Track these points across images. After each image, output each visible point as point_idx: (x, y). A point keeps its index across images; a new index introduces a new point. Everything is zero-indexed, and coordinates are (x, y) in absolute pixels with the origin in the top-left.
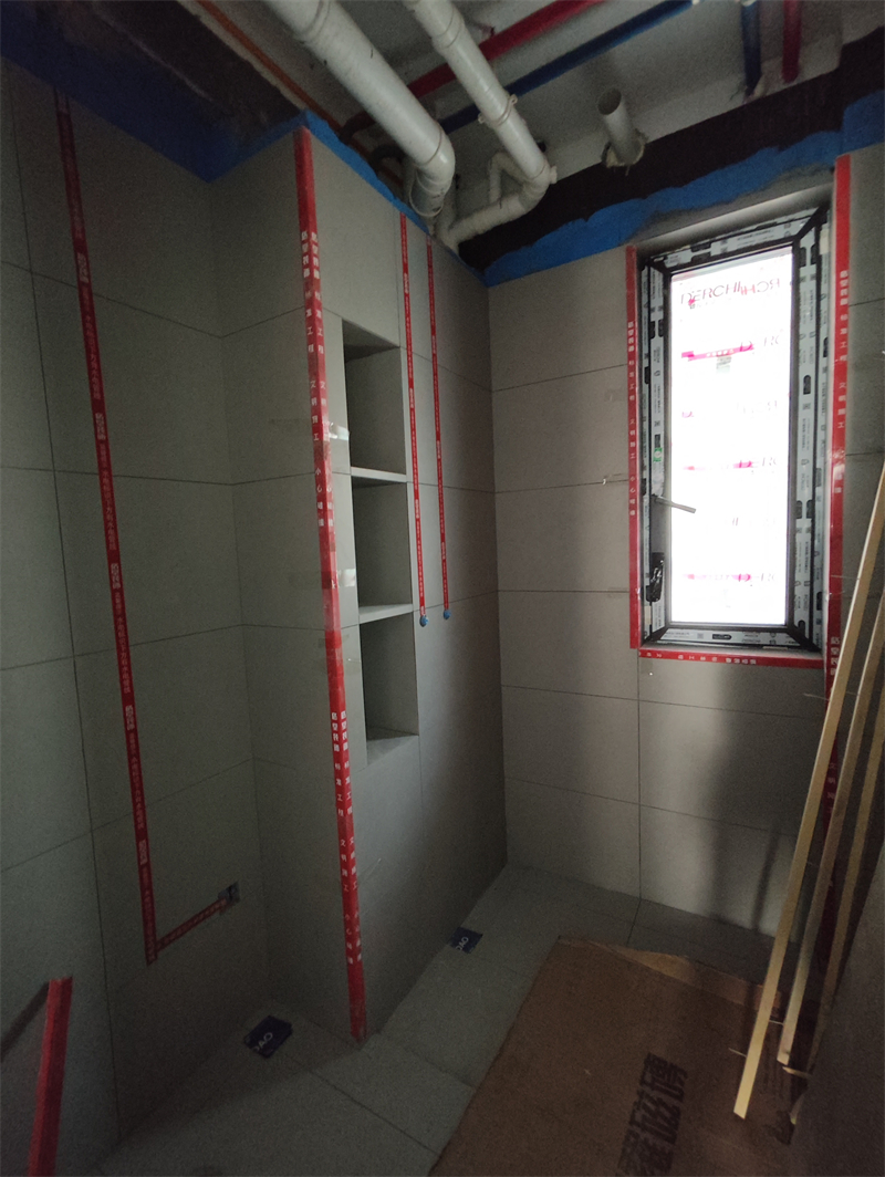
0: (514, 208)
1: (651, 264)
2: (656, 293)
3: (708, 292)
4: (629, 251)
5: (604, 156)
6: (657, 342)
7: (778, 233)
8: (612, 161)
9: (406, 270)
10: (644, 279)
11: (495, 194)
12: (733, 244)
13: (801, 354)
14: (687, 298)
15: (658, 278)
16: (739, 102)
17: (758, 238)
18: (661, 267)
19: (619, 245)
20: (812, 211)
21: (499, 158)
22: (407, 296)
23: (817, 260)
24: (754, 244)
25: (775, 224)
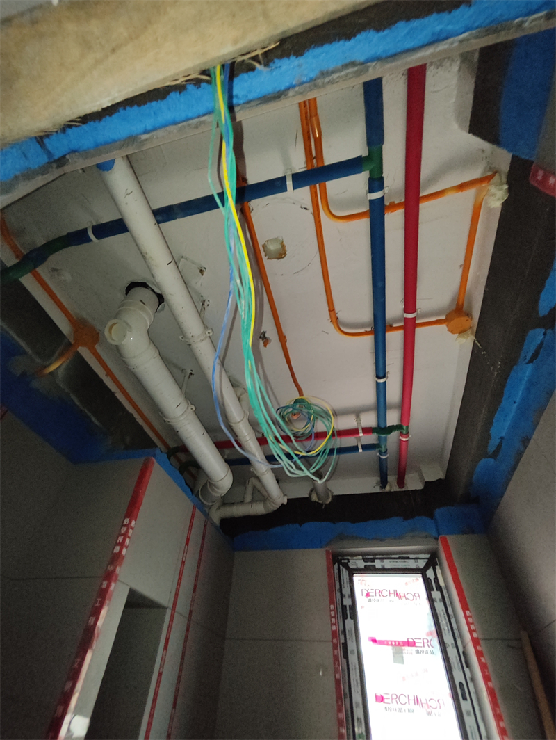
0: (259, 509)
1: (340, 563)
2: (345, 584)
3: (377, 591)
4: (327, 552)
5: (310, 494)
6: (349, 622)
7: (411, 564)
8: (314, 498)
9: (187, 544)
10: (336, 571)
11: (248, 498)
12: (388, 564)
13: (451, 661)
14: (365, 593)
15: (345, 573)
16: (377, 490)
17: (400, 564)
18: (346, 566)
19: (321, 547)
20: (428, 556)
21: (253, 480)
22: (183, 562)
23: (439, 588)
24: (400, 567)
25: (408, 558)
